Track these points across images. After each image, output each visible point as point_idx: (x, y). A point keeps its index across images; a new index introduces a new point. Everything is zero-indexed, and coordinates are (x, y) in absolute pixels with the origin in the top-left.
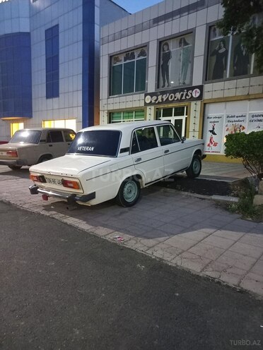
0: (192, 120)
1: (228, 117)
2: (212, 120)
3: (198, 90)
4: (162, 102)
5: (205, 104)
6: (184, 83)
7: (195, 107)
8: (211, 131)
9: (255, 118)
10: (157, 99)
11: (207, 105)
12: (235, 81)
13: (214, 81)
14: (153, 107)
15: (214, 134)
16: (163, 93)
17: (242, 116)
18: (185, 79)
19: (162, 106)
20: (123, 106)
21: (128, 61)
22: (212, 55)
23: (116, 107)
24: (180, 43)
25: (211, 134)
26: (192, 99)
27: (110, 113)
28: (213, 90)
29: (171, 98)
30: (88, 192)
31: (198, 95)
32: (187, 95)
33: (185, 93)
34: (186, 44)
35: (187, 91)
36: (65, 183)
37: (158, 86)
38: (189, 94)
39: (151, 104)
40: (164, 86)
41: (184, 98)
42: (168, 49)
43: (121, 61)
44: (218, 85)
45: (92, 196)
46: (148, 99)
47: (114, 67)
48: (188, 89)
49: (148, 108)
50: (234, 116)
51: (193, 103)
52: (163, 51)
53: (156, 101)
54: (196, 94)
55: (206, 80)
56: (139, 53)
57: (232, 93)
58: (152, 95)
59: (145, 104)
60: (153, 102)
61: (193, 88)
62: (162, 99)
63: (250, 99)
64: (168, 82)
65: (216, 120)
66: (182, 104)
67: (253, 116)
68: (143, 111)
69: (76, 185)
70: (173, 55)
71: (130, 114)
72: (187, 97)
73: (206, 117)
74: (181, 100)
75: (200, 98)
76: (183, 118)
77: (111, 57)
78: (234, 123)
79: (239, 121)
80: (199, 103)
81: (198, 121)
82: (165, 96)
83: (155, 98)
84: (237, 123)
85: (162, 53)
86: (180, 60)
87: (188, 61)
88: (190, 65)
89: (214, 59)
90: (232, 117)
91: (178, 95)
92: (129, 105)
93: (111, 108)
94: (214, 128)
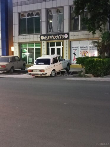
0: (65, 49)
1: (81, 47)
2: (74, 49)
3: (67, 35)
4: (50, 40)
5: (70, 41)
6: (60, 31)
7: (66, 42)
8: (74, 54)
9: (92, 48)
10: (47, 38)
11: (71, 42)
12: (82, 32)
13: (74, 31)
14: (45, 42)
15: (75, 55)
16: (50, 35)
17: (86, 47)
18: (60, 28)
19: (50, 41)
20: (28, 40)
21: (29, 17)
22: (72, 19)
23: (24, 41)
24: (57, 11)
25: (74, 55)
26: (64, 39)
27: (20, 44)
28: (74, 35)
29: (54, 37)
30: (46, 73)
31: (67, 37)
32: (62, 37)
33: (61, 36)
34: (60, 12)
35: (62, 35)
36: (40, 71)
37: (47, 31)
38: (63, 36)
39: (44, 40)
40: (50, 31)
41: (60, 38)
42: (51, 14)
43: (25, 16)
44: (76, 33)
45: (47, 73)
46: (42, 38)
47: (21, 19)
48: (62, 34)
49: (42, 42)
50: (83, 47)
51: (65, 41)
52: (49, 14)
53: (46, 39)
54: (66, 36)
55: (70, 30)
56: (36, 13)
57: (81, 37)
58: (44, 35)
59: (41, 40)
60: (45, 39)
61: (64, 34)
62: (50, 38)
63: (89, 40)
64: (52, 30)
65: (76, 48)
66: (60, 41)
67: (91, 47)
68: (40, 43)
69: (44, 71)
70: (54, 17)
71: (32, 45)
72: (62, 38)
73: (71, 48)
74: (59, 39)
75: (68, 38)
76: (61, 47)
77: (19, 14)
78: (83, 50)
79: (85, 49)
80: (68, 40)
81: (68, 49)
82: (51, 36)
83: (46, 37)
84: (85, 50)
85: (48, 15)
86: (57, 20)
87: (61, 20)
88: (62, 22)
89: (73, 21)
90: (82, 47)
91: (58, 37)
92: (32, 40)
93: (20, 41)
94: (75, 53)
